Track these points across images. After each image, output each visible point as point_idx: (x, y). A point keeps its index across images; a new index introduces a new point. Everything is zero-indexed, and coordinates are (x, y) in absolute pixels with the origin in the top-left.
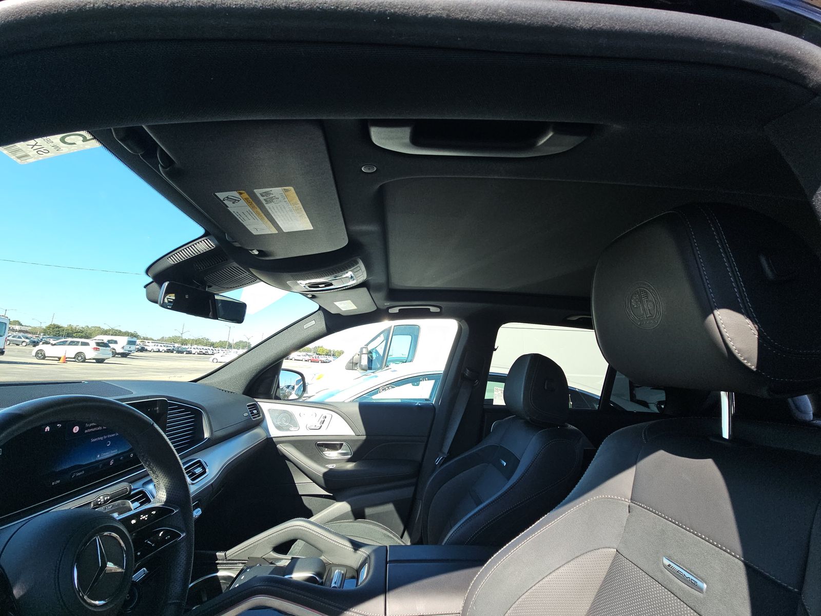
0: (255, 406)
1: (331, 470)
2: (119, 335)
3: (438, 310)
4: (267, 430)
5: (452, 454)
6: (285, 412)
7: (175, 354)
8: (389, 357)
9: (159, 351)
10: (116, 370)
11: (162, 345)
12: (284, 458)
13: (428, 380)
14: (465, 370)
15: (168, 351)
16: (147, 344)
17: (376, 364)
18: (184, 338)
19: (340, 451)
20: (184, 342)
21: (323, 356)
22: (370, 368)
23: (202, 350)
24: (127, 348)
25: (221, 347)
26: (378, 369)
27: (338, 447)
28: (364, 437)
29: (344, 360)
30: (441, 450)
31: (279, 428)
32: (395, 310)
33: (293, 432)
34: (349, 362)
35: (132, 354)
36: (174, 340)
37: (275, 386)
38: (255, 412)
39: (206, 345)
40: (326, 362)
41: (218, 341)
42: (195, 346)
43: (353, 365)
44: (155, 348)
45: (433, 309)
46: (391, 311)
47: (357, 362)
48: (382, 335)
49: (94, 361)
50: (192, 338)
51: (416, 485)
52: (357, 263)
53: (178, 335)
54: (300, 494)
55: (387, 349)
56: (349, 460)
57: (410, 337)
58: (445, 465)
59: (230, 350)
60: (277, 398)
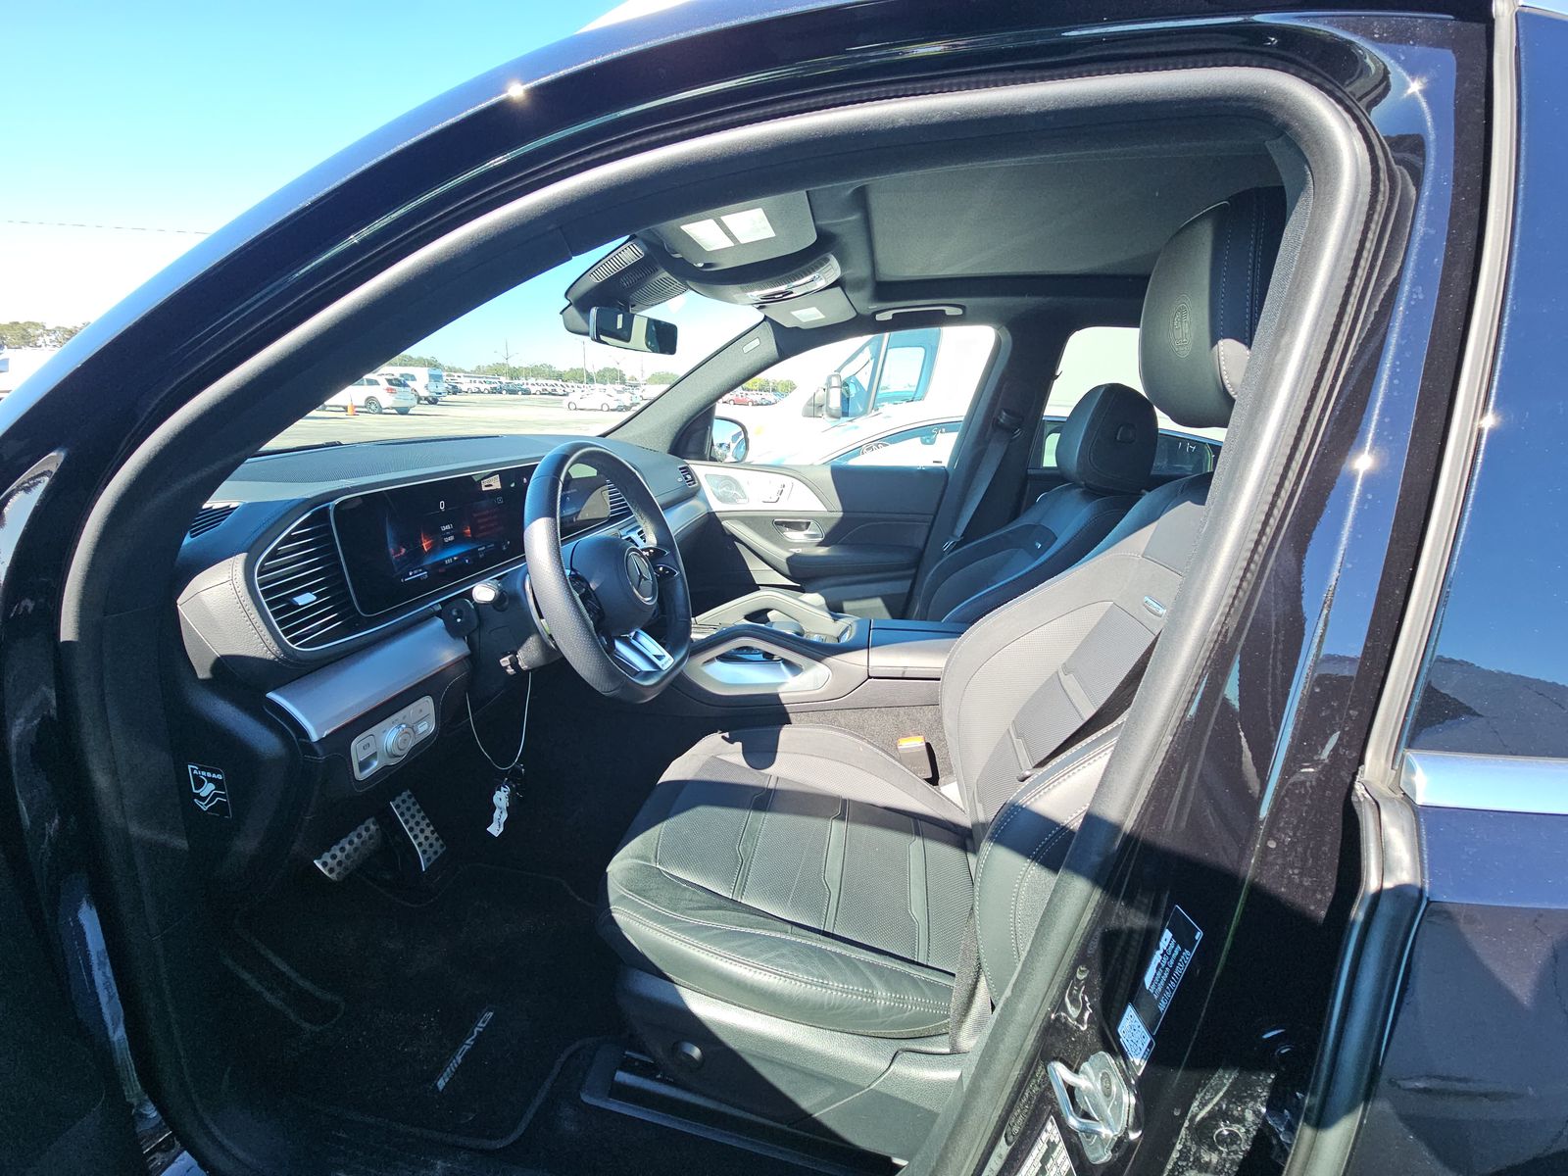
0: (686, 470)
1: (795, 555)
2: (411, 365)
3: (960, 312)
4: (706, 502)
5: (967, 537)
6: (727, 478)
7: (505, 396)
8: (880, 392)
9: (479, 392)
10: (431, 425)
11: (482, 380)
12: (734, 538)
13: (946, 432)
14: (1000, 414)
15: (494, 391)
16: (459, 380)
17: (856, 406)
18: (512, 366)
19: (807, 532)
20: (514, 374)
21: (754, 392)
22: (845, 414)
23: (546, 387)
24: (432, 388)
25: (575, 379)
26: (857, 415)
27: (804, 526)
28: (841, 514)
29: (798, 400)
30: (952, 533)
31: (721, 499)
32: (887, 316)
33: (741, 506)
34: (808, 404)
35: (444, 399)
36: (497, 370)
37: (708, 441)
38: (689, 477)
39: (549, 378)
40: (762, 404)
41: (568, 370)
42: (532, 380)
43: (815, 409)
44: (473, 387)
45: (950, 311)
46: (879, 317)
47: (822, 403)
48: (867, 349)
49: (394, 411)
50: (525, 366)
51: (914, 579)
52: (827, 260)
53: (502, 361)
54: (757, 583)
55: (876, 375)
56: (820, 544)
57: (921, 351)
58: (956, 552)
59: (592, 386)
60: (713, 459)
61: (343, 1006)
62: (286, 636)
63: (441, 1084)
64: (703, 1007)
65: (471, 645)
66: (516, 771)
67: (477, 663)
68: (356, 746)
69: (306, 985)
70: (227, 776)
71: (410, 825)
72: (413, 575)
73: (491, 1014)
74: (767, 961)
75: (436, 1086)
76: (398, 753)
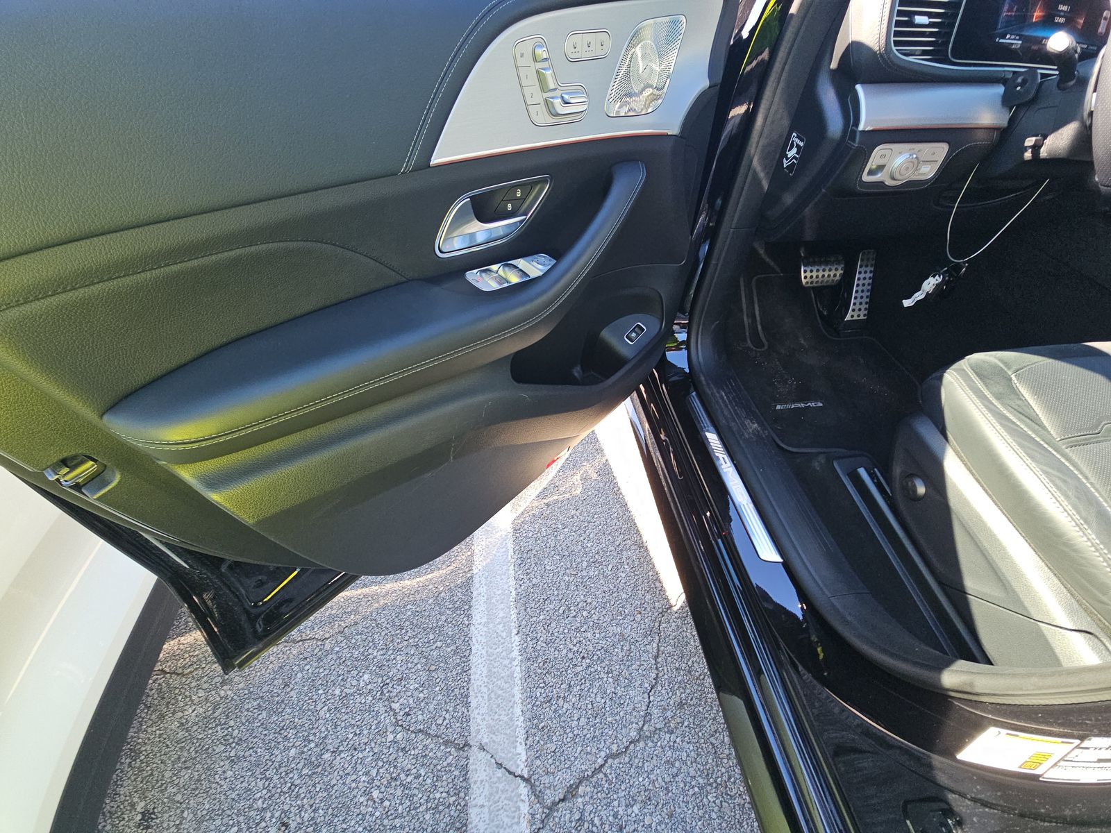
61: (766, 348)
62: (894, 37)
63: (778, 407)
64: (954, 468)
65: (1011, 121)
66: (958, 267)
67: (1006, 137)
68: (878, 151)
69: (759, 327)
70: (805, 146)
71: (858, 288)
72: (1009, 39)
73: (821, 405)
74: (1045, 472)
75: (776, 406)
76: (897, 176)
